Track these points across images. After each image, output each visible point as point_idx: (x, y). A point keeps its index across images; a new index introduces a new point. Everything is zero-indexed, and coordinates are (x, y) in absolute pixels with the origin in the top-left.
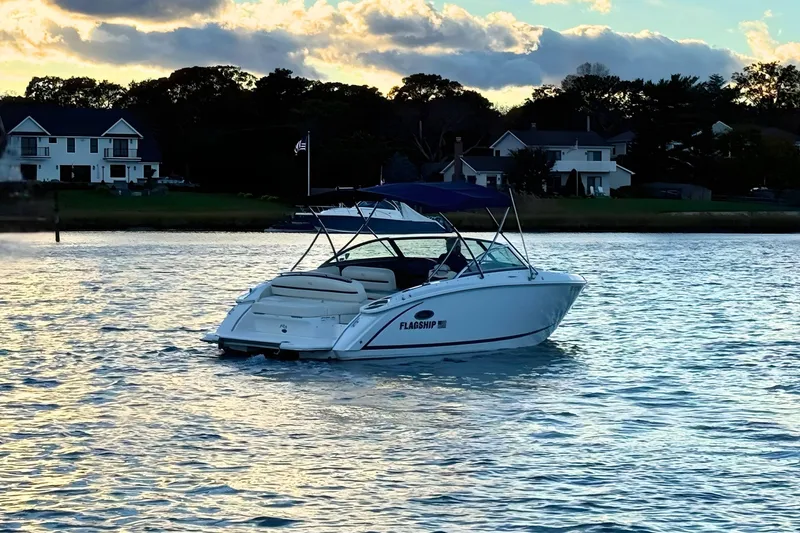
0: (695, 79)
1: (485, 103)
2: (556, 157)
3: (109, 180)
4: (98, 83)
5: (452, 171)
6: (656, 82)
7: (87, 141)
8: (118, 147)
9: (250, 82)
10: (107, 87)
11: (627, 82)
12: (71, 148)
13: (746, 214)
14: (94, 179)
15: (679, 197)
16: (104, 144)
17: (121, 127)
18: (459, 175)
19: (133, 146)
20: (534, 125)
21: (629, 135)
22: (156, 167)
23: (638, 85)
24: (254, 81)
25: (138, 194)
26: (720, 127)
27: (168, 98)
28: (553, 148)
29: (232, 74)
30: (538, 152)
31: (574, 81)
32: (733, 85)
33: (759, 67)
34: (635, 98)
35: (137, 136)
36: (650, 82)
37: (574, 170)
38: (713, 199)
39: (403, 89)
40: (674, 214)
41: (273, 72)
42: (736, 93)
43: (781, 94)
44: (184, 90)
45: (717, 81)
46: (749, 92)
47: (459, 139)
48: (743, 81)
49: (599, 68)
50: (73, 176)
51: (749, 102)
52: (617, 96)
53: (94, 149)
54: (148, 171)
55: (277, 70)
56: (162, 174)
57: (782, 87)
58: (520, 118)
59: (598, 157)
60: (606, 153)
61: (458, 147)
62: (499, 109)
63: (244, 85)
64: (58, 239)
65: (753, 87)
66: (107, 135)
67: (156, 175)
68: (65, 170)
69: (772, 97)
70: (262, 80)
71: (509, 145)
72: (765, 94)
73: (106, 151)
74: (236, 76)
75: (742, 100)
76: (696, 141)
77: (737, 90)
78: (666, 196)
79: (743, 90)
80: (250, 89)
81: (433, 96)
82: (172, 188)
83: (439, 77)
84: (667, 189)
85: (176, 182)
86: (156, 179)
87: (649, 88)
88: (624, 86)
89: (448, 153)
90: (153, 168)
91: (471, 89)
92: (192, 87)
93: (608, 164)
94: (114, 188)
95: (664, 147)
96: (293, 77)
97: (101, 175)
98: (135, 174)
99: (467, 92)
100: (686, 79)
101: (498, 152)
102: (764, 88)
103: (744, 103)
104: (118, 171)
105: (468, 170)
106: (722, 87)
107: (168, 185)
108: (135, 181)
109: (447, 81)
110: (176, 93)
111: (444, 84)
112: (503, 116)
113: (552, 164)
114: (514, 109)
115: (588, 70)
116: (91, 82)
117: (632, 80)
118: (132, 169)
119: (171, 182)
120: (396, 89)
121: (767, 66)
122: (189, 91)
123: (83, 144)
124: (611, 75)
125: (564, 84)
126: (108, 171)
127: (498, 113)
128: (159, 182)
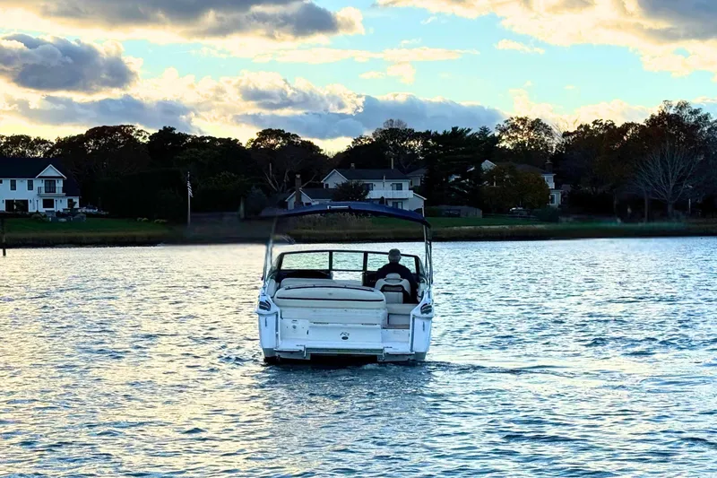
0: (469, 130)
1: (317, 149)
2: (368, 188)
3: (42, 210)
4: (32, 139)
5: (294, 199)
6: (441, 133)
7: (26, 182)
8: (48, 186)
9: (145, 137)
10: (39, 141)
11: (420, 133)
12: (13, 187)
13: (507, 227)
14: (31, 209)
15: (458, 216)
16: (38, 184)
17: (51, 171)
18: (299, 202)
19: (60, 185)
20: (353, 165)
21: (422, 172)
22: (76, 200)
23: (427, 135)
24: (148, 136)
25: (63, 220)
26: (487, 165)
27: (84, 149)
28: (367, 182)
29: (131, 131)
30: (356, 185)
31: (382, 133)
32: (497, 134)
33: (515, 120)
34: (425, 144)
35: (62, 177)
36: (436, 133)
37: (382, 198)
38: (484, 216)
39: (257, 140)
40: (455, 228)
41: (162, 129)
42: (498, 139)
43: (531, 140)
44: (96, 143)
45: (484, 131)
46: (508, 139)
47: (298, 176)
48: (503, 131)
49: (399, 123)
50: (15, 207)
51: (508, 146)
52: (412, 143)
53: (30, 187)
54: (71, 203)
55: (165, 127)
56: (81, 206)
57: (532, 134)
58: (343, 160)
59: (399, 187)
60: (406, 185)
61: (298, 183)
62: (327, 154)
63: (140, 139)
64: (4, 254)
65: (511, 135)
66: (40, 177)
67: (77, 206)
68: (9, 203)
69: (524, 142)
70: (155, 135)
71: (335, 180)
72: (519, 140)
73: (39, 189)
74: (134, 132)
75: (502, 145)
76: (470, 175)
77: (500, 137)
78: (450, 215)
79: (504, 137)
80: (145, 141)
81: (279, 145)
82: (89, 215)
83: (283, 131)
84: (449, 210)
85: (91, 211)
86: (77, 209)
87: (436, 137)
88: (416, 136)
89: (291, 186)
90: (74, 200)
91: (306, 139)
92: (102, 141)
93: (407, 193)
94: (45, 216)
95: (447, 180)
96: (176, 132)
97: (36, 206)
98: (61, 205)
99: (303, 142)
100: (463, 130)
101: (327, 185)
102: (519, 136)
103: (505, 146)
104: (48, 203)
105: (306, 199)
106: (489, 136)
107: (86, 213)
108: (61, 211)
109: (289, 134)
110: (89, 146)
111: (287, 136)
112: (331, 159)
113: (366, 193)
114: (339, 154)
115: (391, 125)
116: (28, 139)
117: (423, 131)
118: (59, 201)
119: (88, 211)
120: (252, 140)
121: (521, 119)
122: (100, 144)
123: (22, 184)
124: (408, 127)
125: (374, 135)
126: (41, 203)
127: (327, 157)
128: (79, 211)
